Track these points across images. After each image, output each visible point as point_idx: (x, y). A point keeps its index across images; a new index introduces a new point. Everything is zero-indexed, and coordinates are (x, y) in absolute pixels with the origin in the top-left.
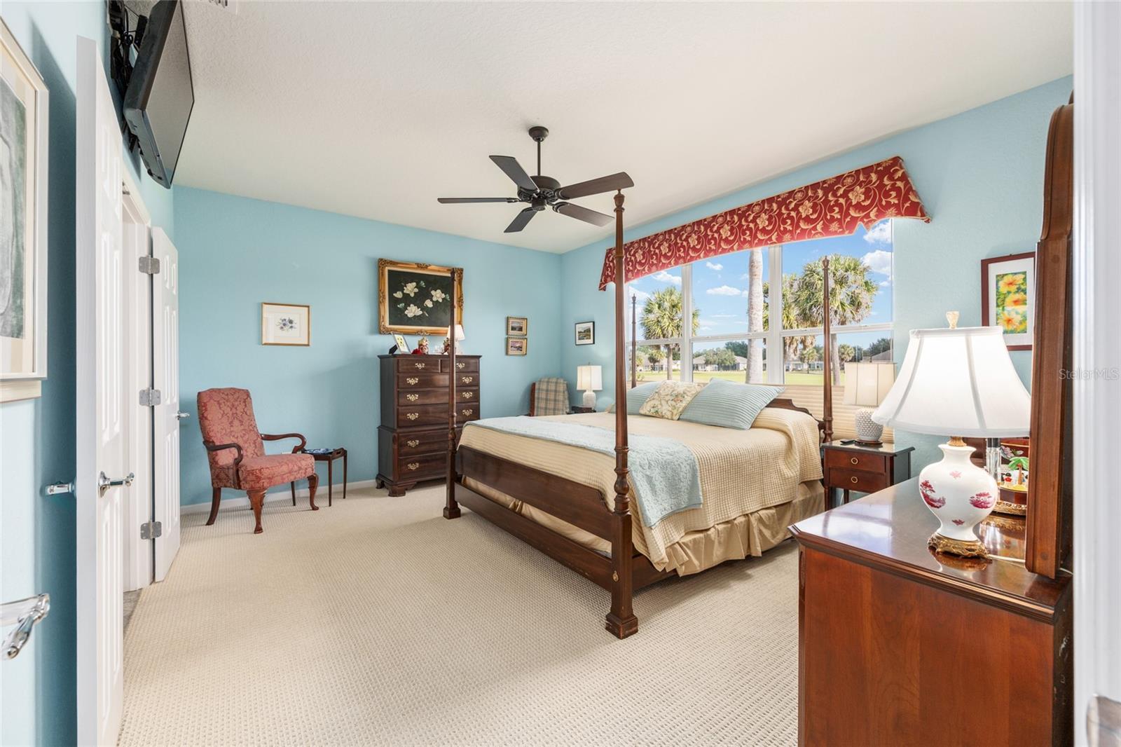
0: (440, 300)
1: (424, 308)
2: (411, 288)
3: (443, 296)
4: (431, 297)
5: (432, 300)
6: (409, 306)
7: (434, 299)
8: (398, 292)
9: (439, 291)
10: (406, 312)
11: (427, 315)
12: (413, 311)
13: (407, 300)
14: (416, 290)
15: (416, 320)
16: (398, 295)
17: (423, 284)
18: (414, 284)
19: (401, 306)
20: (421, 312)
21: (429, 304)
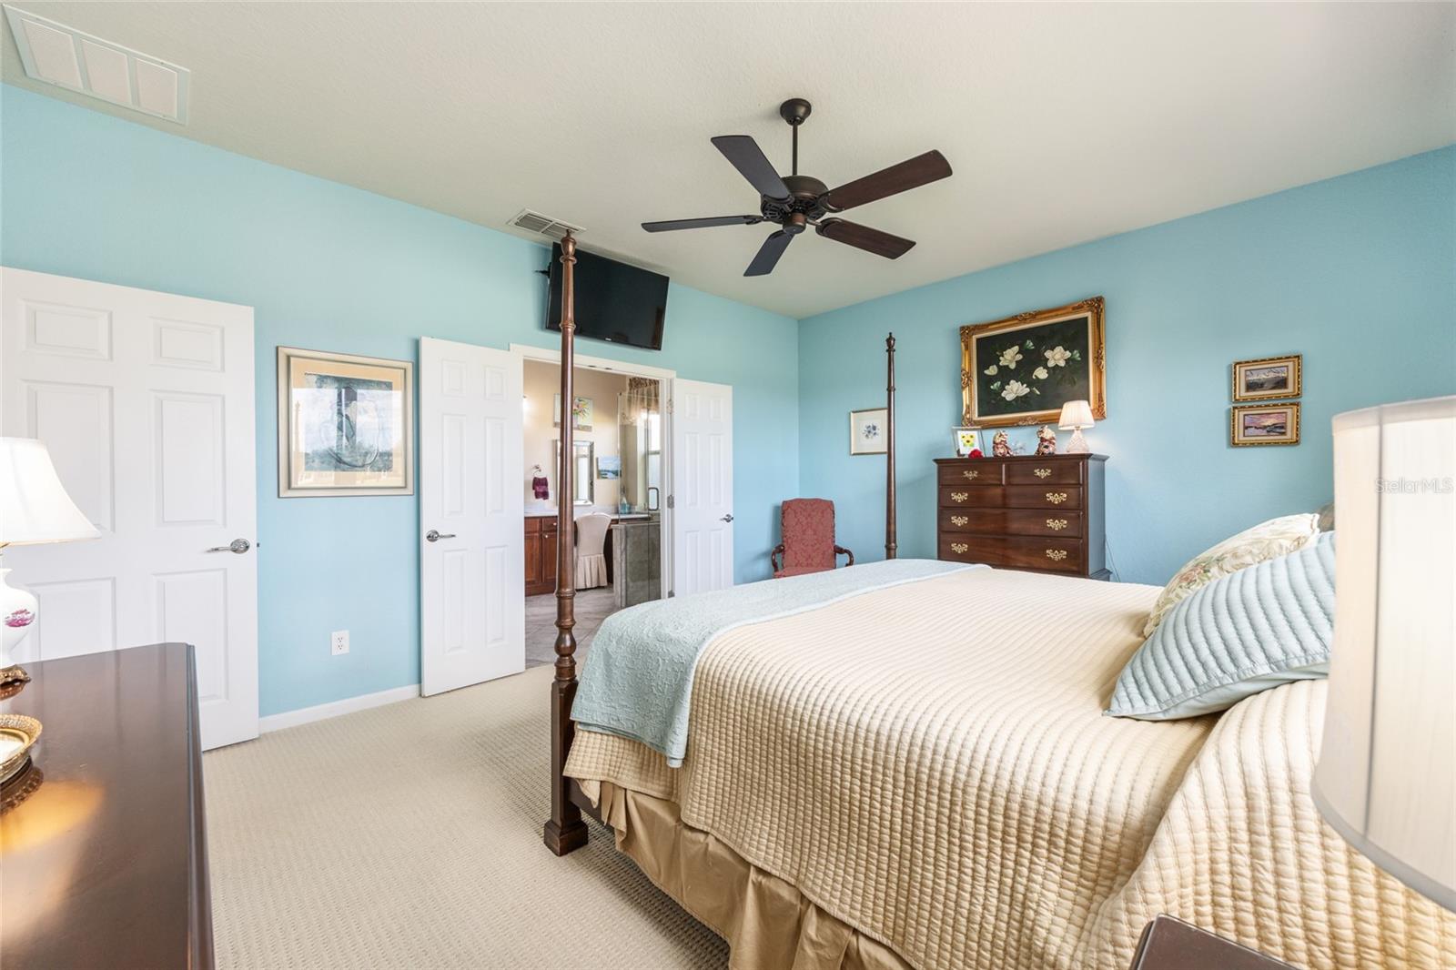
0: (1062, 364)
1: (1031, 383)
2: (1010, 357)
3: (1068, 354)
4: (1043, 362)
5: (1046, 367)
6: (1008, 384)
7: (1051, 364)
8: (991, 367)
9: (1059, 349)
10: (1003, 395)
11: (1038, 393)
12: (1015, 390)
13: (1006, 375)
14: (1020, 357)
15: (1022, 404)
16: (992, 371)
17: (1030, 344)
18: (1016, 348)
19: (995, 386)
20: (1028, 390)
21: (1041, 373)
